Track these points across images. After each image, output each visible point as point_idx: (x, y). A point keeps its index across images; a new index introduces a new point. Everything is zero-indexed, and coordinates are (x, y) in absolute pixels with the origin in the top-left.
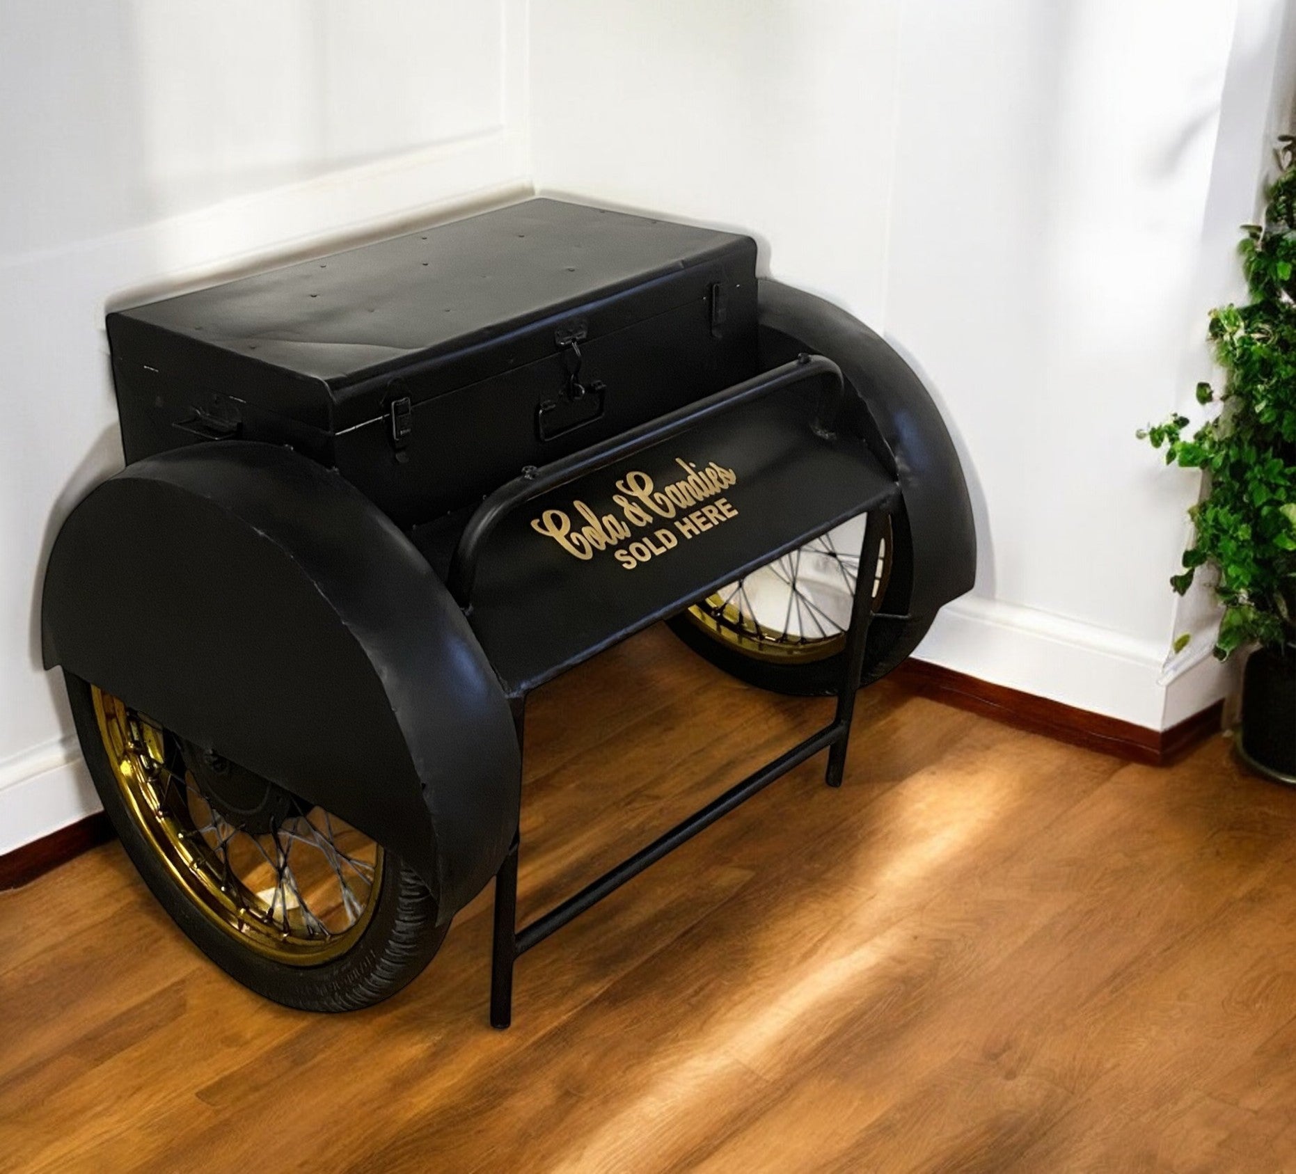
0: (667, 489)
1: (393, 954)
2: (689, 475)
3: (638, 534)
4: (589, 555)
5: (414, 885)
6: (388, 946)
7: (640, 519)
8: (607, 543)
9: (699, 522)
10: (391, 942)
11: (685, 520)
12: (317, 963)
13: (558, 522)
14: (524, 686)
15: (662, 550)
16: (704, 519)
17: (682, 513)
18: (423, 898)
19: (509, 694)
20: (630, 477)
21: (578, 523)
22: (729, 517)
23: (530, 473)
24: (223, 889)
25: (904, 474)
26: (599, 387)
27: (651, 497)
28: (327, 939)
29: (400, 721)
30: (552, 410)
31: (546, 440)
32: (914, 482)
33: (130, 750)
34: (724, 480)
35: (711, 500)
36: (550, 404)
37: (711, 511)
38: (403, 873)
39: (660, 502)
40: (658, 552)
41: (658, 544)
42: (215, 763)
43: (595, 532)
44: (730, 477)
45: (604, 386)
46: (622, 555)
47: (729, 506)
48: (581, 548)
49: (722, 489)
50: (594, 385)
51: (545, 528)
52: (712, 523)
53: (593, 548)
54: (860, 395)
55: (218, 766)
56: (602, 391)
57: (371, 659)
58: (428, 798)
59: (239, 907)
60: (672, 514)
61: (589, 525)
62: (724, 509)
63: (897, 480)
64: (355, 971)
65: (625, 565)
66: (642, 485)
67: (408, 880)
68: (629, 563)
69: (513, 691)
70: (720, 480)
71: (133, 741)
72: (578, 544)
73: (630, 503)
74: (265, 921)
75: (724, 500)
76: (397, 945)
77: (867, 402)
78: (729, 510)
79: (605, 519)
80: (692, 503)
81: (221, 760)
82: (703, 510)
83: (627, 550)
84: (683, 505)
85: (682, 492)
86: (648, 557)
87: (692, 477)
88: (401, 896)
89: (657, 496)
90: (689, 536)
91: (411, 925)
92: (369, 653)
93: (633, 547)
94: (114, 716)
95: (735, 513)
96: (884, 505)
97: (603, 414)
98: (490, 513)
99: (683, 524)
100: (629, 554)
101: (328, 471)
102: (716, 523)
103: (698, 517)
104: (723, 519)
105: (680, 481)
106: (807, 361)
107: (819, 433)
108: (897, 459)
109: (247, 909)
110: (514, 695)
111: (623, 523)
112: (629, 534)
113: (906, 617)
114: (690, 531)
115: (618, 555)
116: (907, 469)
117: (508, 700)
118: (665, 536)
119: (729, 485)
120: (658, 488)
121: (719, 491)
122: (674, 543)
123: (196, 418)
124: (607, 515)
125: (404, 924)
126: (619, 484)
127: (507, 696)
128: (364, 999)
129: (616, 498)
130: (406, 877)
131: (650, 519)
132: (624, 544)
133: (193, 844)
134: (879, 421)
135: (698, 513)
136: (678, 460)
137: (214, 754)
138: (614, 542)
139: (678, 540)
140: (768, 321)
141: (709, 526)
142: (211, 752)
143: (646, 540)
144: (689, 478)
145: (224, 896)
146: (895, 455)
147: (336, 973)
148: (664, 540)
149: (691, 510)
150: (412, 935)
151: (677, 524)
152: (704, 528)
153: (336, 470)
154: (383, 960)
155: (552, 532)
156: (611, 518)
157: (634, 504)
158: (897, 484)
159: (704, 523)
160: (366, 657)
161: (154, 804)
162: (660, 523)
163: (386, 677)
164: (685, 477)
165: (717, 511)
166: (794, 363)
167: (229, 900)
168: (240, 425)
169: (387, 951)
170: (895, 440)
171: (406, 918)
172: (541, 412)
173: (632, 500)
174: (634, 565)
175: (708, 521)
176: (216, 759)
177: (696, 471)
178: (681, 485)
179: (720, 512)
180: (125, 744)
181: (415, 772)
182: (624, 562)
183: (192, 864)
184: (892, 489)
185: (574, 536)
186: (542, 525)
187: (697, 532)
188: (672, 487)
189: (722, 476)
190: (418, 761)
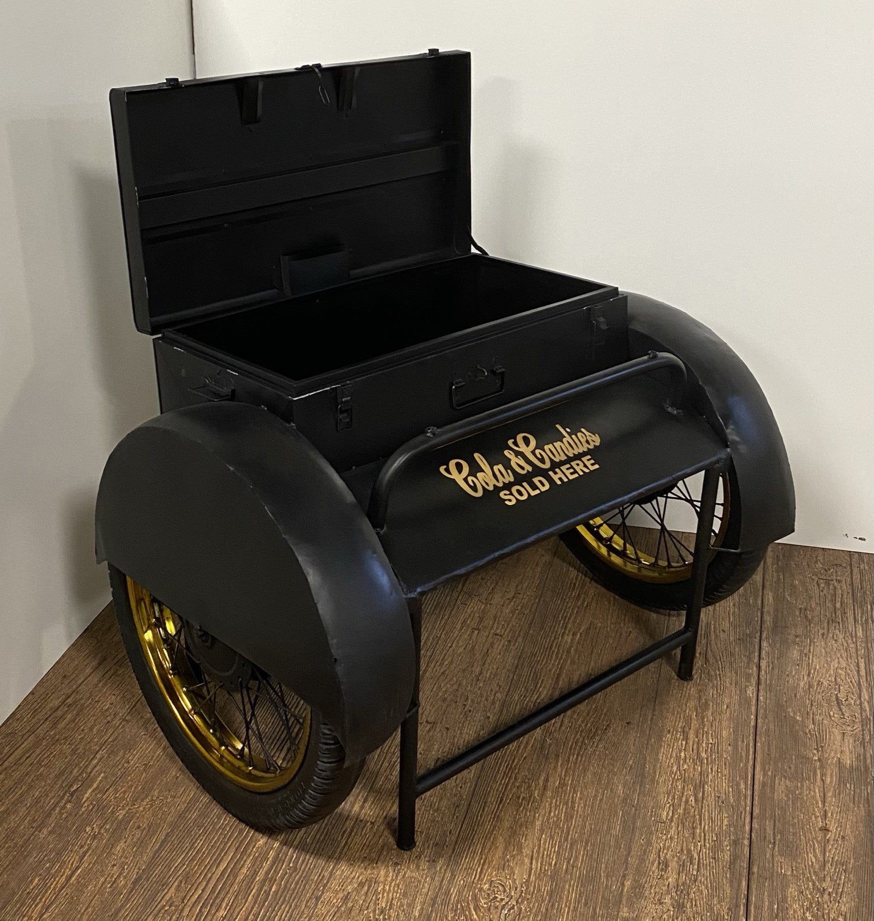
0: (546, 447)
1: (315, 786)
2: (565, 437)
3: (519, 479)
4: (480, 494)
5: (330, 735)
6: (313, 781)
7: (523, 468)
8: (494, 485)
9: (568, 473)
10: (315, 778)
11: (557, 470)
12: (267, 790)
13: (459, 468)
14: (419, 590)
15: (537, 492)
16: (572, 470)
17: (555, 465)
18: (336, 746)
19: (407, 594)
20: (520, 437)
21: (475, 469)
22: (592, 469)
23: (431, 432)
24: (211, 731)
25: (735, 443)
26: (500, 371)
27: (533, 452)
28: (278, 773)
29: (321, 611)
30: (462, 386)
31: (458, 408)
32: (742, 448)
33: (152, 624)
34: (591, 442)
35: (578, 457)
36: (460, 382)
37: (578, 465)
38: (322, 726)
39: (540, 457)
40: (533, 493)
41: (534, 487)
42: (201, 636)
43: (486, 476)
44: (596, 440)
45: (503, 370)
46: (505, 495)
47: (592, 461)
48: (474, 488)
49: (588, 448)
50: (496, 369)
51: (449, 473)
52: (578, 474)
53: (483, 488)
54: (700, 383)
55: (204, 638)
56: (502, 373)
57: (301, 564)
58: (339, 669)
59: (221, 745)
60: (547, 465)
61: (483, 471)
62: (588, 464)
63: (728, 447)
64: (292, 799)
65: (507, 503)
66: (527, 443)
67: (326, 732)
68: (510, 500)
69: (411, 592)
70: (588, 442)
71: (155, 617)
72: (473, 485)
73: (516, 456)
74: (239, 757)
75: (589, 457)
76: (320, 780)
77: (706, 388)
78: (592, 465)
79: (495, 468)
80: (564, 458)
81: (206, 634)
82: (572, 463)
83: (510, 490)
84: (557, 460)
85: (557, 450)
86: (525, 497)
87: (567, 438)
88: (320, 743)
89: (537, 451)
90: (559, 483)
91: (328, 765)
92: (300, 559)
93: (514, 489)
94: (142, 599)
95: (597, 466)
96: (717, 465)
97: (504, 391)
98: (400, 459)
99: (556, 473)
100: (511, 494)
101: (287, 425)
102: (581, 473)
103: (568, 469)
104: (587, 471)
105: (556, 442)
106: (655, 357)
107: (670, 409)
108: (728, 431)
109: (227, 747)
110: (412, 595)
111: (509, 471)
112: (512, 479)
113: (738, 551)
114: (560, 479)
115: (502, 494)
116: (737, 438)
117: (406, 599)
118: (540, 481)
119: (594, 445)
120: (539, 446)
121: (586, 450)
122: (547, 486)
123: (205, 385)
124: (497, 465)
125: (323, 765)
126: (510, 442)
127: (405, 596)
128: (298, 819)
129: (506, 453)
130: (325, 729)
131: (530, 469)
132: (508, 486)
133: (193, 696)
134: (715, 403)
135: (568, 466)
136: (558, 426)
137: (200, 630)
138: (500, 485)
139: (550, 484)
140: (636, 326)
141: (576, 475)
142: (199, 628)
143: (525, 484)
144: (564, 440)
145: (211, 736)
146: (726, 429)
147: (280, 799)
148: (539, 484)
149: (562, 463)
150: (328, 773)
151: (551, 473)
152: (571, 477)
153: (294, 425)
154: (310, 791)
155: (455, 475)
156: (500, 467)
157: (519, 457)
158: (729, 450)
159: (572, 474)
160: (298, 560)
161: (167, 664)
162: (537, 471)
163: (311, 577)
164: (561, 438)
165: (582, 464)
166: (646, 358)
167: (214, 739)
168: (233, 391)
169: (313, 784)
170: (728, 417)
171: (325, 760)
172: (454, 387)
173: (518, 454)
174: (514, 502)
175: (575, 472)
176: (202, 633)
177: (570, 434)
178: (558, 444)
179: (585, 466)
180: (149, 620)
181: (330, 650)
182: (506, 500)
183: (190, 711)
184: (723, 454)
185: (470, 479)
186: (447, 470)
187: (566, 480)
188: (550, 446)
189: (589, 438)
190: (333, 642)
